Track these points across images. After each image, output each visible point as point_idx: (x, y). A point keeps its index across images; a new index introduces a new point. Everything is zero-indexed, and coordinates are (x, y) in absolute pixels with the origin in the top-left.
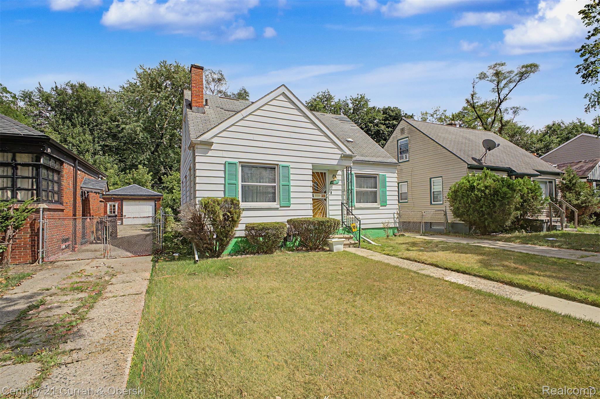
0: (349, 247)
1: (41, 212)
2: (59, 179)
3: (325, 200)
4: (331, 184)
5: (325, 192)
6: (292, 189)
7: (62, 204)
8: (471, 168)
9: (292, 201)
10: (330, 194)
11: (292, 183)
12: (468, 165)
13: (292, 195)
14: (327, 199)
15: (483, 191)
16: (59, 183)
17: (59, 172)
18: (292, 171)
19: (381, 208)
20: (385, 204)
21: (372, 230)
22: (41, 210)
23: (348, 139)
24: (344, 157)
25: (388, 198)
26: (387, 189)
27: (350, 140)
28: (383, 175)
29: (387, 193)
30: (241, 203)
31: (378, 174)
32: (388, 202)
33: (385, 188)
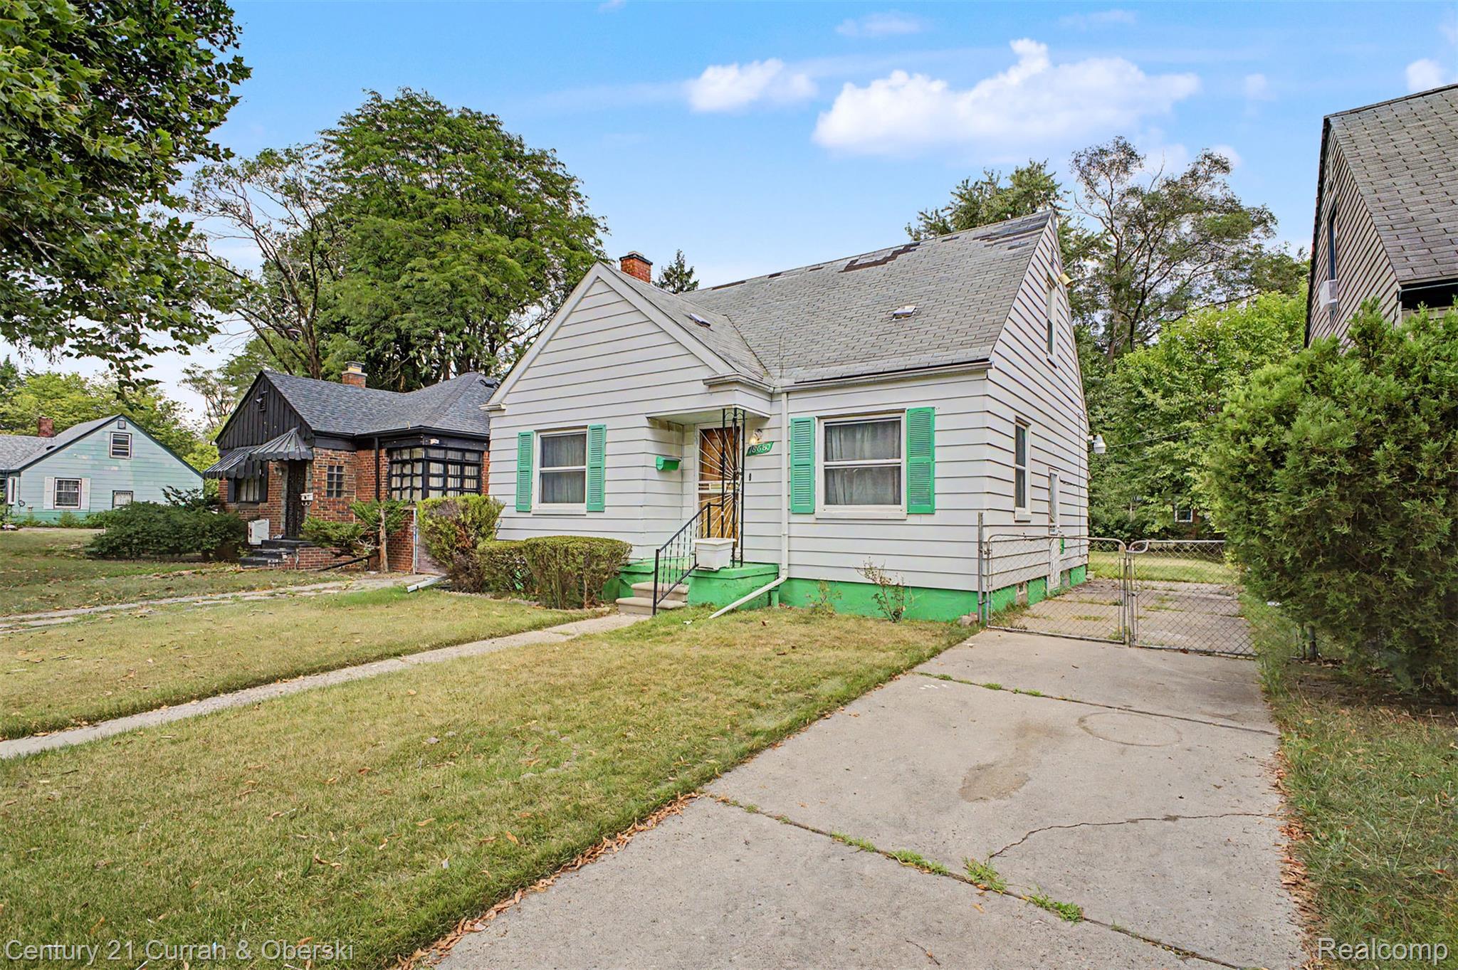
2: (479, 473)
3: (736, 495)
4: (748, 454)
5: (736, 477)
6: (607, 475)
9: (607, 500)
10: (747, 480)
11: (608, 462)
13: (607, 487)
16: (479, 478)
17: (477, 465)
18: (608, 436)
19: (911, 521)
20: (928, 508)
23: (899, 311)
24: (715, 384)
25: (939, 486)
26: (939, 454)
27: (909, 309)
28: (919, 411)
29: (939, 470)
30: (536, 505)
31: (902, 411)
32: (939, 502)
33: (928, 454)
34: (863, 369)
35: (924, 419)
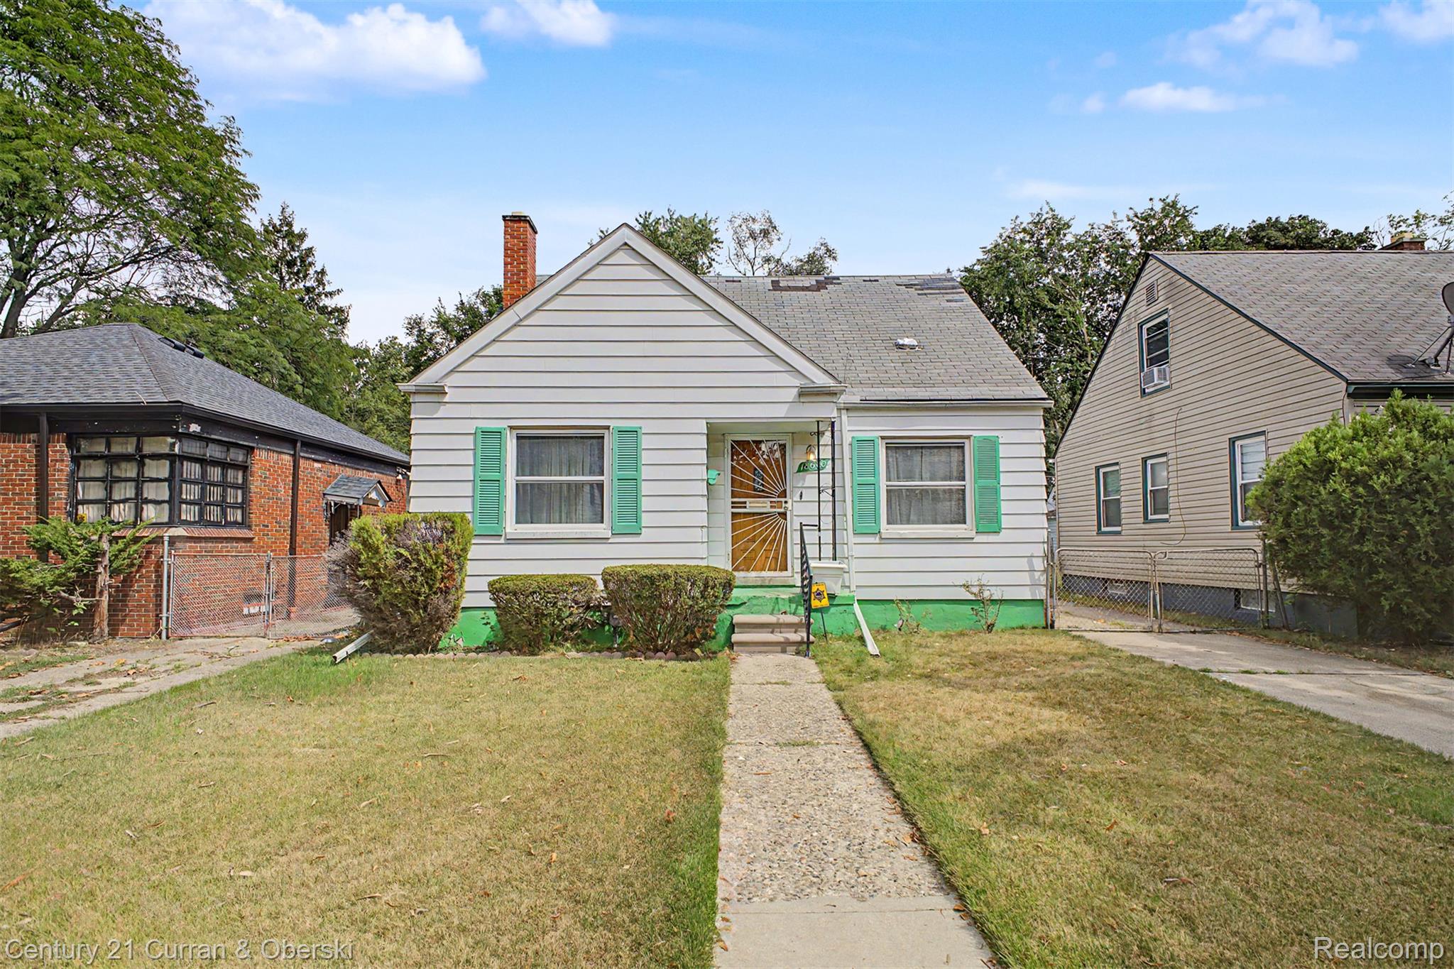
0: (784, 651)
1: (166, 543)
2: (245, 479)
3: (784, 515)
4: (799, 471)
5: (784, 494)
6: (645, 488)
7: (249, 527)
8: (1363, 392)
9: (646, 519)
10: (797, 498)
11: (645, 473)
12: (1349, 383)
13: (645, 504)
14: (788, 513)
15: (1362, 480)
16: (244, 487)
17: (244, 468)
18: (645, 442)
19: (979, 538)
20: (994, 527)
21: (945, 606)
22: (166, 539)
23: (901, 342)
24: (808, 393)
25: (1004, 507)
26: (1004, 479)
27: (907, 341)
28: (986, 439)
29: (1004, 493)
30: (511, 527)
31: (968, 437)
32: (1005, 521)
33: (995, 478)
34: (923, 394)
35: (990, 447)
